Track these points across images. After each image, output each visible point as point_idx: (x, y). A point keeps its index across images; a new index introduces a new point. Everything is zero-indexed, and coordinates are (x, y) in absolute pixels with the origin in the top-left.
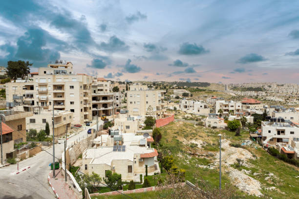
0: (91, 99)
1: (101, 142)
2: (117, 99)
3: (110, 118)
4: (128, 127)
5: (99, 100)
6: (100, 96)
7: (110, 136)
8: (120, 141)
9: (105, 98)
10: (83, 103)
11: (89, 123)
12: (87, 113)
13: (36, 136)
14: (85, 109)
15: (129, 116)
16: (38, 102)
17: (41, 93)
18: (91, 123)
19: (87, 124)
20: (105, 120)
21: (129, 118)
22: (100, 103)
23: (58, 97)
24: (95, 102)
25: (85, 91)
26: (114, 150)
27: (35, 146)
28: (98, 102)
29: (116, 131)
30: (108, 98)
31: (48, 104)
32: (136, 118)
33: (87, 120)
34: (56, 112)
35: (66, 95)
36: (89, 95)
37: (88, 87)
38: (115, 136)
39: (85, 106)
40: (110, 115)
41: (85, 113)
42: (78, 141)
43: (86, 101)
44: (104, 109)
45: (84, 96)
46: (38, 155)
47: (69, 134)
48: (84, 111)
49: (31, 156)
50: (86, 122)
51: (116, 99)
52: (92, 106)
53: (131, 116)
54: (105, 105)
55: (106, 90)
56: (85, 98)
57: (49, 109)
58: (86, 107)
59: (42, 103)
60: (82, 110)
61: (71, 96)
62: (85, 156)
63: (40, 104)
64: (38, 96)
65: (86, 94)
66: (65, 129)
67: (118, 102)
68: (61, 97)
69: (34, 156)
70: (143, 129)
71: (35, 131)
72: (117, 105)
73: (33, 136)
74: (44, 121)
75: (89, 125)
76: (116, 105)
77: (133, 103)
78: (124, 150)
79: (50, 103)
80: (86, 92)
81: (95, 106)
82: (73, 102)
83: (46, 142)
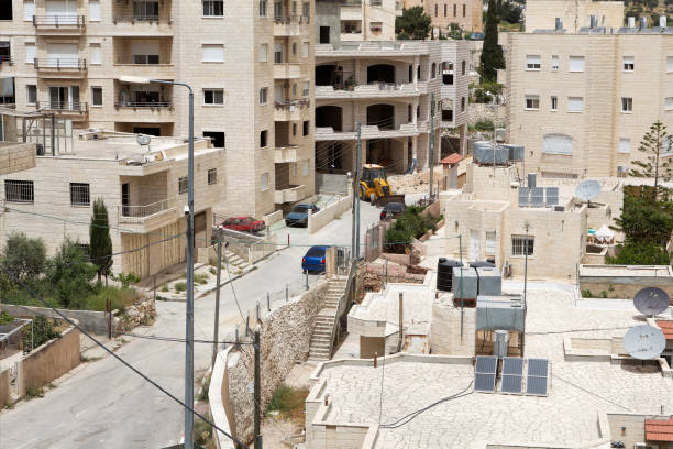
0: (311, 76)
1: (391, 329)
2: (448, 80)
3: (408, 188)
4: (524, 245)
5: (349, 84)
6: (353, 60)
7: (448, 297)
8: (511, 329)
9: (382, 72)
10: (271, 96)
11: (303, 209)
12: (291, 156)
13: (42, 276)
14: (283, 133)
15: (531, 179)
16: (32, 89)
17: (52, 39)
18: (315, 210)
19: (295, 216)
20: (386, 199)
21: (530, 192)
22: (352, 102)
23: (140, 60)
24: (327, 93)
25: (280, 30)
26: (483, 384)
27: (51, 336)
28: (342, 94)
29: (483, 273)
30: (400, 73)
31: (87, 97)
32: (567, 192)
33: (291, 196)
34: (131, 142)
35: (179, 50)
36: (303, 52)
37: (300, 11)
38: (483, 301)
39: (281, 116)
40: (409, 170)
41: (279, 156)
42: (265, 315)
43: (285, 84)
44: (373, 132)
45: (278, 58)
46: (65, 383)
47: (205, 270)
48: (278, 145)
49: (31, 392)
50: (285, 207)
51: (439, 77)
52: (312, 118)
53: (541, 183)
54: (381, 114)
55: (376, 29)
56: (280, 72)
57: (96, 128)
58: (286, 124)
59: (53, 91)
60: (263, 135)
61: (212, 55)
62: (323, 409)
63: (44, 97)
64: (32, 53)
65: (284, 50)
66: (184, 242)
67: (449, 94)
68: (154, 60)
69: (50, 394)
70: (609, 261)
71: (38, 248)
72: (447, 115)
73: (24, 275)
74: (80, 193)
75: (303, 225)
76: (438, 115)
77: (545, 102)
78: (538, 387)
79: (97, 92)
80: (286, 39)
81: (328, 115)
82: (220, 93)
83: (100, 314)
